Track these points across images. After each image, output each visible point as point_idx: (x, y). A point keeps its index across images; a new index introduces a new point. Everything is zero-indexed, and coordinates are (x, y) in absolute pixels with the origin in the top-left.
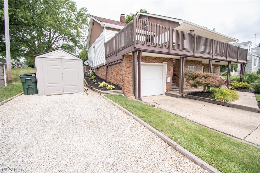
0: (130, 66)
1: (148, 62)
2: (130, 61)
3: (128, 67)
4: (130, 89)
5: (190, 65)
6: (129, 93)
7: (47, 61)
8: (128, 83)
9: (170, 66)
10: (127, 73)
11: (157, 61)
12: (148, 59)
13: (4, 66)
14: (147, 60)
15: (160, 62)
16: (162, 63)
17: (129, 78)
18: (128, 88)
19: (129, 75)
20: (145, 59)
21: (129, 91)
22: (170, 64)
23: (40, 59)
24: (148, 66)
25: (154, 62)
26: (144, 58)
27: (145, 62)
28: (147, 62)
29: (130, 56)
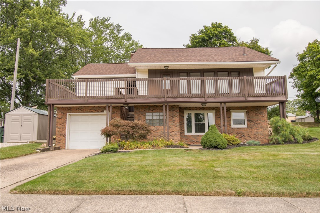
0: (62, 117)
1: (84, 112)
2: (62, 112)
3: (60, 118)
4: (61, 139)
5: (152, 111)
6: (59, 143)
7: (12, 116)
8: (59, 133)
9: (116, 115)
10: (59, 124)
11: (96, 110)
12: (84, 109)
13: (3, 121)
14: (82, 111)
15: (99, 111)
16: (102, 112)
17: (60, 128)
18: (58, 138)
19: (61, 125)
20: (80, 109)
21: (59, 142)
22: (115, 113)
23: (8, 115)
24: (89, 116)
25: (92, 112)
26: (78, 108)
27: (80, 112)
28: (82, 113)
29: (63, 108)
